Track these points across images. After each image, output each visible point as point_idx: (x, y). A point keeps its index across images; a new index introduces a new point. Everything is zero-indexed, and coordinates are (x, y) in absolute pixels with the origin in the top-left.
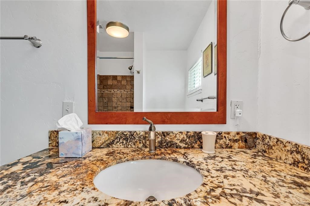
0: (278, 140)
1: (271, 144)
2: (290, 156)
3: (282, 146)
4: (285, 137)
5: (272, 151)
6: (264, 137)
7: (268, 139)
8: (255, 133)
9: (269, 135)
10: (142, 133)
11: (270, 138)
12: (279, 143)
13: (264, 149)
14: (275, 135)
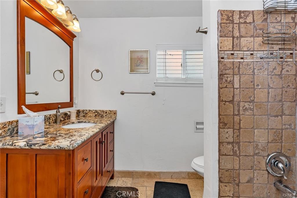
0: (90, 110)
1: (87, 112)
2: (94, 114)
3: (91, 112)
4: (91, 109)
5: (88, 115)
6: (83, 111)
7: (86, 111)
8: (79, 110)
9: (86, 109)
10: (48, 116)
11: (86, 110)
12: (90, 111)
13: (84, 115)
14: (88, 109)
